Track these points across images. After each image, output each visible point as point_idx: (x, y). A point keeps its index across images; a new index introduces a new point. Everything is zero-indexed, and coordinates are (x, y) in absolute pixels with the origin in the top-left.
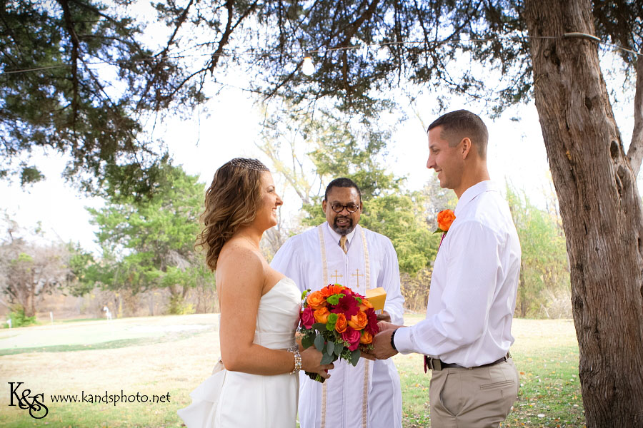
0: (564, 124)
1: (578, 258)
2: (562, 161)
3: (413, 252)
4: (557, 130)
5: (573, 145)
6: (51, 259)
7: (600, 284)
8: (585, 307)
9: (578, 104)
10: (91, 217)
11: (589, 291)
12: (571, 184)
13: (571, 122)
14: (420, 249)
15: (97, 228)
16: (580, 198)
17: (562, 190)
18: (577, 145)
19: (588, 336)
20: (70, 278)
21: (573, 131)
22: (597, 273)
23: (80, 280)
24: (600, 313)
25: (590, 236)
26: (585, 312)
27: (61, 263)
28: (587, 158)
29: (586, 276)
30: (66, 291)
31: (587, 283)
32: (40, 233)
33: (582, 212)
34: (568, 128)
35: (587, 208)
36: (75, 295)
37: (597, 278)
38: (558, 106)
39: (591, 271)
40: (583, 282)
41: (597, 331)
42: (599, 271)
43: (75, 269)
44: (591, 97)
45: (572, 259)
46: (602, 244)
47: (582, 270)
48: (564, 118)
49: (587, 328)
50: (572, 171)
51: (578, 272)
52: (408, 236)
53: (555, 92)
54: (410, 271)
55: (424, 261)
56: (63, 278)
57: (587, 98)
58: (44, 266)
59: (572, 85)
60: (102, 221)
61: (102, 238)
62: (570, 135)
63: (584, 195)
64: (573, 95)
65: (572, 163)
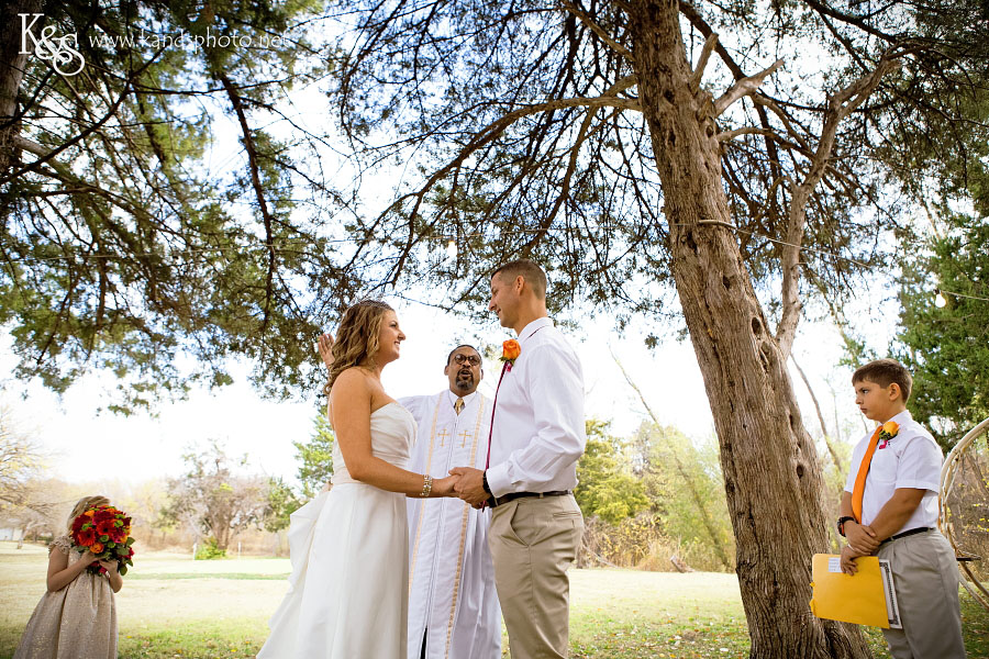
0: (703, 302)
1: (726, 437)
2: (704, 339)
3: (615, 500)
4: (697, 309)
5: (713, 321)
6: (250, 490)
7: (751, 463)
8: (736, 490)
9: (716, 283)
10: (297, 451)
11: (739, 473)
12: (714, 361)
13: (710, 299)
14: (623, 497)
15: (301, 464)
16: (725, 375)
17: (706, 368)
18: (717, 322)
19: (742, 522)
20: (267, 513)
21: (712, 309)
22: (745, 452)
23: (278, 515)
24: (753, 496)
25: (736, 413)
26: (737, 495)
27: (261, 496)
28: (728, 334)
29: (735, 456)
30: (261, 525)
31: (737, 463)
32: (244, 465)
33: (727, 389)
34: (707, 307)
35: (732, 384)
36: (270, 530)
37: (746, 458)
38: (696, 287)
39: (740, 450)
40: (733, 463)
41: (751, 517)
42: (749, 449)
43: (273, 503)
44: (728, 276)
45: (720, 439)
46: (749, 420)
47: (731, 450)
48: (703, 296)
49: (740, 514)
50: (714, 348)
51: (727, 452)
52: (610, 484)
53: (693, 274)
54: (610, 520)
55: (626, 509)
56: (261, 511)
57: (724, 277)
58: (243, 498)
59: (709, 266)
60: (307, 457)
61: (305, 474)
62: (711, 313)
63: (728, 371)
64: (711, 275)
65: (715, 341)
